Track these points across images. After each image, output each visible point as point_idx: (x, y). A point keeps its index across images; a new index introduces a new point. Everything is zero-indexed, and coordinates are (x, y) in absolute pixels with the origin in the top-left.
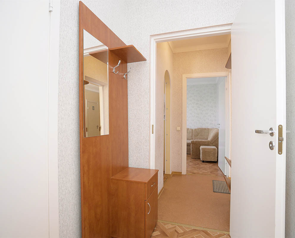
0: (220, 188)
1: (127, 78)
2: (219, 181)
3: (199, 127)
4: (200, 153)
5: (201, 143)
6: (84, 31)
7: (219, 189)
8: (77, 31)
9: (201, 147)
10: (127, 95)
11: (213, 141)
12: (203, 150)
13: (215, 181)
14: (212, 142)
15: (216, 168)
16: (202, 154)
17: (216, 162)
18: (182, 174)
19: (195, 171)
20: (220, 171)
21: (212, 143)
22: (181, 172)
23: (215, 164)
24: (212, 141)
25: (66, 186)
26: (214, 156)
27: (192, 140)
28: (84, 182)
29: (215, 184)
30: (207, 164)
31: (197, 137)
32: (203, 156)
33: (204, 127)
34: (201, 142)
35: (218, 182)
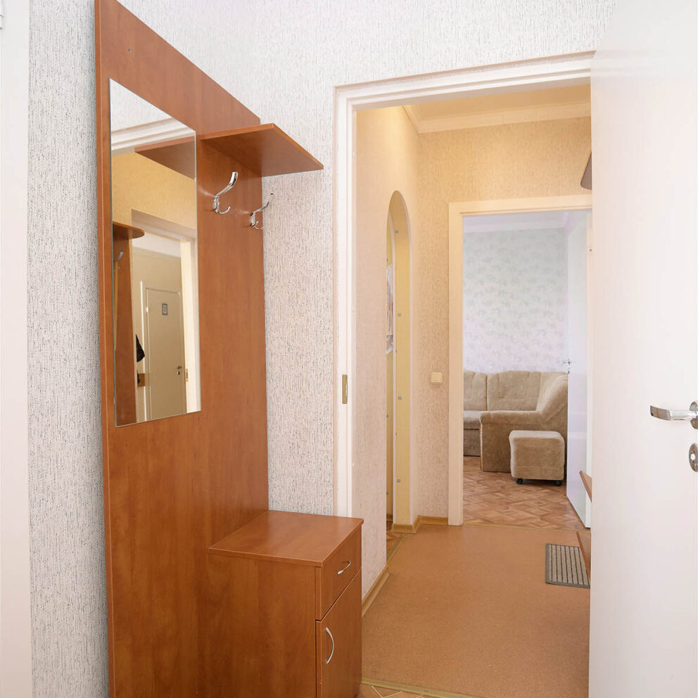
0: (569, 569)
1: (261, 224)
2: (567, 548)
3: (508, 370)
4: (510, 453)
5: (513, 422)
6: (113, 84)
7: (565, 573)
8: (87, 84)
9: (514, 435)
10: (262, 281)
11: (552, 416)
12: (518, 446)
13: (554, 547)
14: (548, 419)
15: (558, 503)
16: (517, 458)
17: (560, 483)
18: (449, 524)
19: (492, 515)
20: (571, 512)
21: (548, 423)
22: (444, 516)
23: (556, 488)
24: (546, 414)
25: (57, 583)
26: (554, 464)
27: (482, 412)
28: (115, 570)
29: (554, 557)
30: (532, 488)
31: (500, 401)
32: (518, 464)
33: (523, 367)
34: (513, 417)
35: (563, 548)
